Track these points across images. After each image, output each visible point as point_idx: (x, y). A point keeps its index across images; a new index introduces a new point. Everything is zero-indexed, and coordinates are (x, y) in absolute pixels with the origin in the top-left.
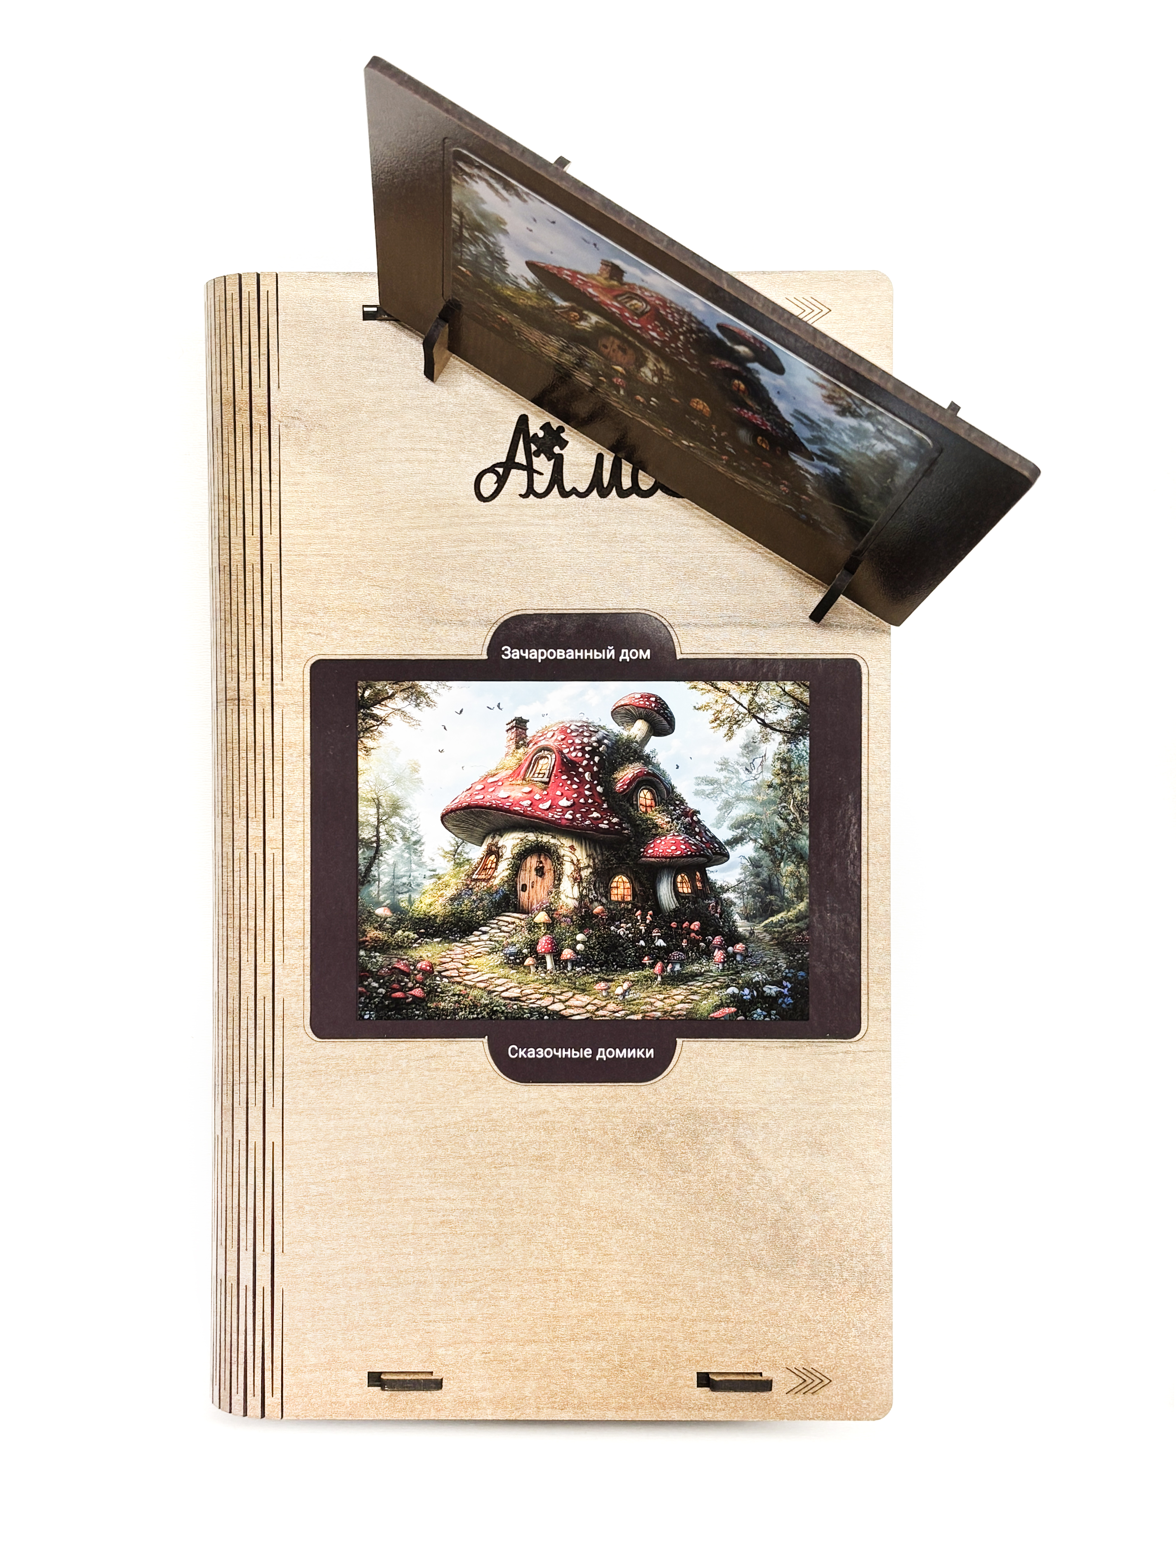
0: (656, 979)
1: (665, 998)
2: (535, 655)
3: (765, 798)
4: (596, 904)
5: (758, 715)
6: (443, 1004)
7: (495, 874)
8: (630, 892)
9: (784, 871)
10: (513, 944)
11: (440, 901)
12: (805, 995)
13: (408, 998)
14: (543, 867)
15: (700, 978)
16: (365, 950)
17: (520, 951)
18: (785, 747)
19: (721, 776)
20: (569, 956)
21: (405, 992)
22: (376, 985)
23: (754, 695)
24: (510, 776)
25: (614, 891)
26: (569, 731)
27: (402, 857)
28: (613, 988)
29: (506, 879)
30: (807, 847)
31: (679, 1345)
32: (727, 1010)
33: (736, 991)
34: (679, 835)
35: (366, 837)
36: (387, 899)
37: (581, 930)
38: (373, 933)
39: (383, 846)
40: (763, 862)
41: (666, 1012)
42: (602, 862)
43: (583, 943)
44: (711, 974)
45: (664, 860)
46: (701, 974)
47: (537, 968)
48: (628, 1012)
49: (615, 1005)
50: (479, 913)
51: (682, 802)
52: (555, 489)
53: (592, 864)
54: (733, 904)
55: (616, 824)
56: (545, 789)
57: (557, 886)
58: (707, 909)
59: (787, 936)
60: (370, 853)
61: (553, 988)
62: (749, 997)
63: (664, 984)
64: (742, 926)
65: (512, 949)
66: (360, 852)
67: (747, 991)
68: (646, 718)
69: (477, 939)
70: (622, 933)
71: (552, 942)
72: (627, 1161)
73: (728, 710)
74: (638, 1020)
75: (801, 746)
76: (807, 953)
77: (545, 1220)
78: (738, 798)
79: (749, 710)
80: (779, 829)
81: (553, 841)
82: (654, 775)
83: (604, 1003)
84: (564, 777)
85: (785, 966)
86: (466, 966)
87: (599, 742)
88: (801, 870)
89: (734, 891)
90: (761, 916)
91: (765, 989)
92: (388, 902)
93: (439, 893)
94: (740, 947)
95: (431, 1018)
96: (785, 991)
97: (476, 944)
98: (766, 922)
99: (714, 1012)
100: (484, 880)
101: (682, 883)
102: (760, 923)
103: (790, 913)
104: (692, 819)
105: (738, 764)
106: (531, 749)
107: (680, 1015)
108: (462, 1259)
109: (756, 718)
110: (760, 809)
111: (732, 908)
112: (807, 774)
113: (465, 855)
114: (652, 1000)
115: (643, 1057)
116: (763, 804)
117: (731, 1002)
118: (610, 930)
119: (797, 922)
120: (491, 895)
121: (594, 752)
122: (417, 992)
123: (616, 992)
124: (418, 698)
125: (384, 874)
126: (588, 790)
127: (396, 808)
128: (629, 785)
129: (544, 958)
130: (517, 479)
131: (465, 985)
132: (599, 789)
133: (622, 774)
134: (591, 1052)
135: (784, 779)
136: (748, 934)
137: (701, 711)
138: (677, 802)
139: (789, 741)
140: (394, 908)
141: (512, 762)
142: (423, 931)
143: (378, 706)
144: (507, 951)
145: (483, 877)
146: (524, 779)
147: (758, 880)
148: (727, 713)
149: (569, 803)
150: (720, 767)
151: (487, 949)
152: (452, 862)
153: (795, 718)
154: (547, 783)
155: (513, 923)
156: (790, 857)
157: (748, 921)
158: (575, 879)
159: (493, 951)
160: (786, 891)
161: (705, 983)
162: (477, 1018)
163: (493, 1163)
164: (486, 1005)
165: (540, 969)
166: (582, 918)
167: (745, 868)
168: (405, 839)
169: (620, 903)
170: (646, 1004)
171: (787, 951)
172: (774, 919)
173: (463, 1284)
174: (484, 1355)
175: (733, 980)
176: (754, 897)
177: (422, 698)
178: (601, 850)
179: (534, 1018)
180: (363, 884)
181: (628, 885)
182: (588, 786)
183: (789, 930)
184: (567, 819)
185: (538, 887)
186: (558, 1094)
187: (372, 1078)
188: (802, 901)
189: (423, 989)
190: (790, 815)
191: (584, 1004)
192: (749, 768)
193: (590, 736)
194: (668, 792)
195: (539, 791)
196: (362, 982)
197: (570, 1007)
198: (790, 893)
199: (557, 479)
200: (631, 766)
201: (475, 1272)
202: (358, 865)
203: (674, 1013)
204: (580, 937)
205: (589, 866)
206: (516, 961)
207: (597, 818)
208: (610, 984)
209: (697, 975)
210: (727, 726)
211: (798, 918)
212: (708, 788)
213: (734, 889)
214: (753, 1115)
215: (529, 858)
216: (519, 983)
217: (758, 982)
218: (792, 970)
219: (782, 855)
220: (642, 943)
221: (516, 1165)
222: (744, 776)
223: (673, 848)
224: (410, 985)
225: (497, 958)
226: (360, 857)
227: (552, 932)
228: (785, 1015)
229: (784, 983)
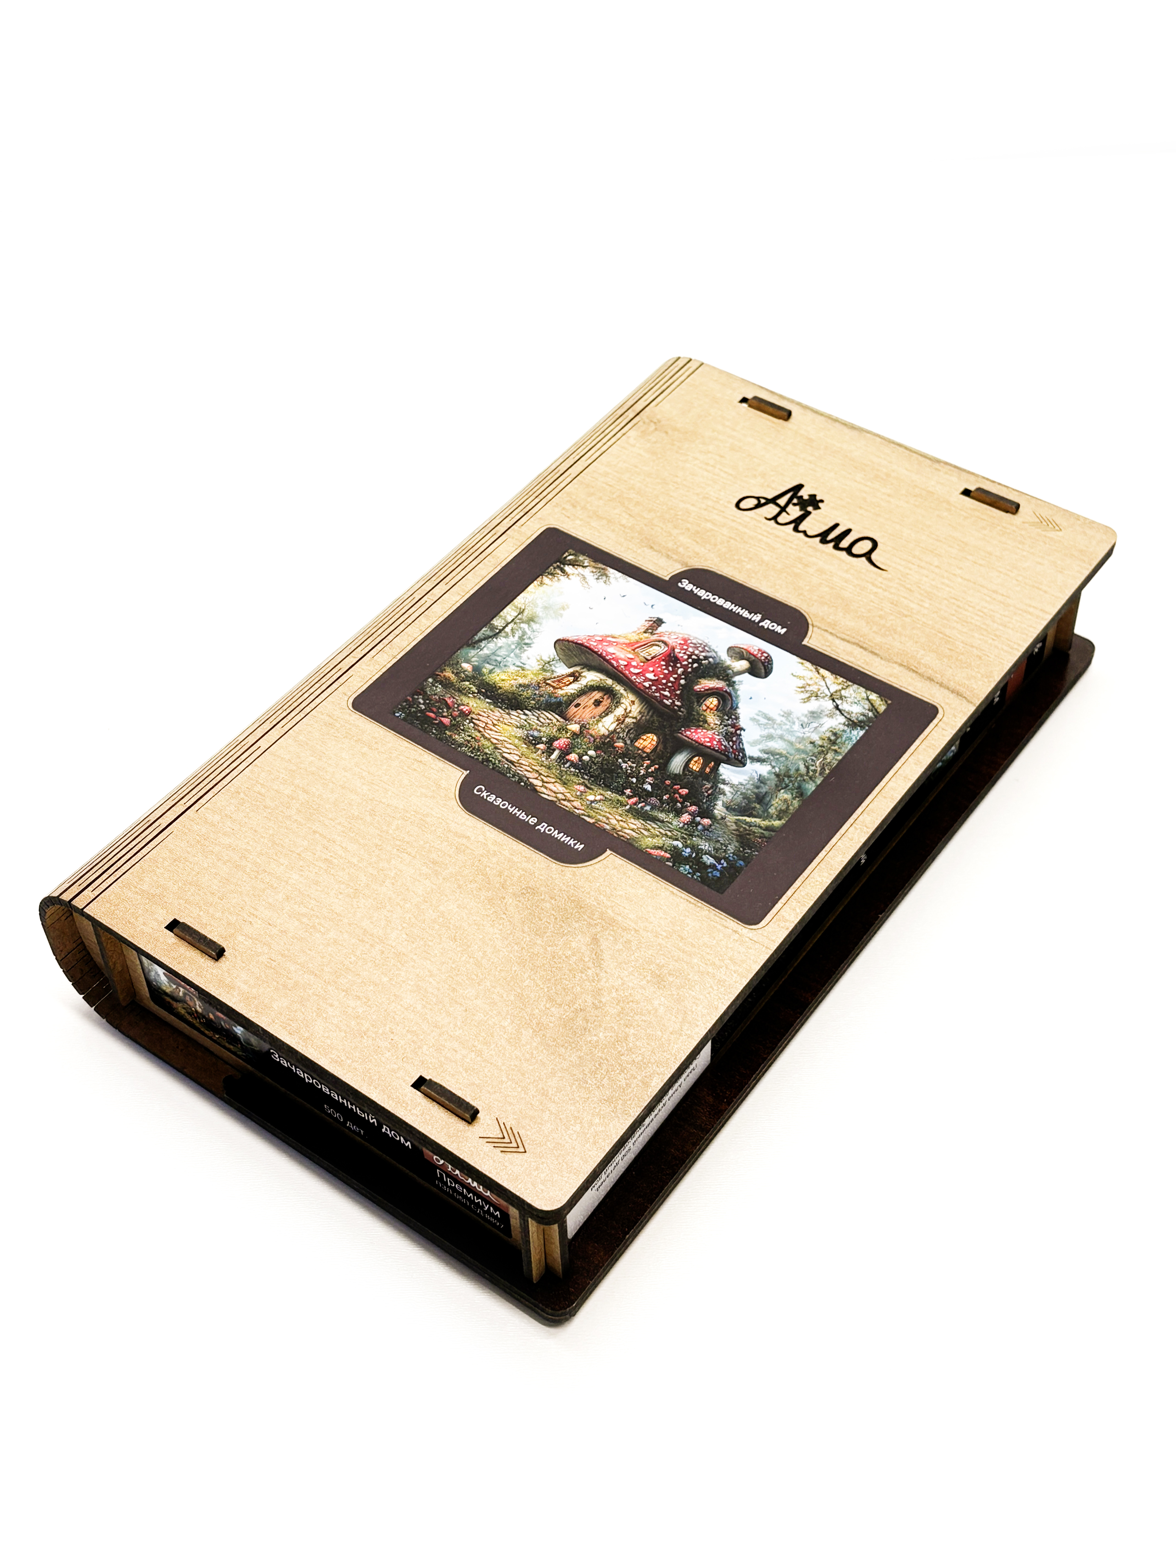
0: (625, 806)
1: (622, 821)
2: (702, 594)
3: (803, 747)
4: (621, 741)
5: (836, 700)
6: (457, 736)
7: (565, 688)
8: (652, 747)
9: (781, 795)
10: (540, 731)
11: (512, 682)
12: (733, 877)
13: (436, 720)
14: (601, 702)
15: (659, 823)
16: (434, 680)
17: (541, 738)
18: (842, 727)
19: (779, 719)
20: (573, 759)
21: (437, 716)
22: (422, 701)
23: (843, 688)
24: (626, 644)
25: (641, 741)
26: (689, 642)
27: (510, 646)
28: (588, 794)
29: (569, 694)
30: (811, 792)
31: (425, 1047)
32: (663, 853)
33: (680, 845)
34: (718, 735)
35: (496, 624)
36: (476, 661)
37: (596, 749)
38: (449, 674)
39: (503, 634)
40: (768, 782)
41: (614, 829)
42: (647, 721)
43: (591, 757)
44: (670, 825)
45: (694, 742)
46: (663, 822)
47: (543, 753)
48: (586, 814)
49: (580, 804)
50: (533, 702)
51: (737, 718)
52: (792, 526)
53: (638, 718)
54: (724, 794)
55: (677, 706)
56: (644, 662)
57: (601, 717)
58: (701, 787)
59: (749, 835)
60: (489, 633)
61: (543, 771)
62: (687, 855)
63: (628, 812)
64: (719, 810)
65: (536, 734)
66: (484, 629)
67: (688, 850)
68: (751, 663)
69: (517, 715)
70: (624, 767)
71: (568, 745)
72: (500, 902)
73: (817, 687)
74: (589, 822)
75: (855, 732)
76: (756, 853)
77: (402, 903)
78: (781, 737)
79: (831, 695)
80: (798, 770)
81: (622, 691)
82: (730, 694)
83: (573, 799)
84: (663, 663)
85: (732, 851)
86: (494, 725)
87: (706, 658)
88: (794, 802)
89: (732, 787)
90: (740, 812)
91: (703, 856)
92: (476, 663)
93: (515, 678)
94: (706, 821)
95: (440, 739)
96: (719, 867)
97: (513, 717)
98: (741, 818)
99: (651, 848)
100: (553, 687)
101: (696, 762)
102: (735, 815)
103: (764, 822)
104: (736, 731)
105: (798, 718)
106: (655, 637)
107: (623, 836)
108: (317, 890)
109: (834, 701)
110: (793, 752)
111: (721, 796)
112: (846, 751)
113: (553, 668)
114: (610, 816)
115: (572, 846)
116: (798, 750)
117: (670, 850)
118: (617, 760)
119: (764, 830)
120: (550, 696)
121: (698, 661)
122: (446, 721)
123: (588, 798)
124: (601, 575)
125: (488, 648)
126: (674, 678)
127: (531, 620)
128: (707, 690)
129: (554, 750)
130: (772, 510)
131: (483, 735)
132: (682, 682)
133: (706, 681)
134: (535, 822)
135: (825, 745)
136: (720, 817)
137: (795, 678)
138: (733, 717)
139: (848, 726)
140: (477, 669)
141: (634, 638)
142: (483, 690)
143: (571, 567)
144: (531, 732)
145: (554, 685)
146: (634, 650)
147: (756, 791)
148: (814, 688)
149: (653, 678)
150: (782, 714)
151: (519, 725)
152: (541, 667)
153: (864, 715)
154: (648, 660)
155: (550, 720)
156: (792, 790)
157: (727, 810)
158: (618, 720)
159: (521, 727)
160: (772, 807)
161: (660, 827)
162: (473, 757)
163: (400, 846)
164: (486, 754)
165: (545, 754)
166: (604, 743)
167: (752, 778)
168: (521, 638)
169: (639, 749)
170: (604, 816)
171: (742, 843)
172: (748, 819)
173: (301, 906)
174: (269, 961)
175: (683, 838)
176: (744, 798)
177: (604, 578)
178: (653, 713)
179: (513, 779)
180: (469, 646)
181: (654, 743)
182: (675, 676)
183: (754, 832)
184: (644, 686)
185: (588, 710)
186: (488, 833)
187: (365, 749)
188: (780, 820)
189: (451, 721)
190: (813, 766)
191: (557, 791)
192: (804, 726)
193: (702, 652)
194: (732, 708)
195: (639, 661)
196: (414, 695)
197: (546, 788)
198: (774, 810)
199: (797, 522)
200: (717, 681)
201: (318, 904)
202: (476, 634)
203: (620, 833)
204: (592, 753)
205: (636, 718)
206: (532, 742)
207: (666, 696)
208: (587, 790)
209: (659, 820)
210: (807, 695)
211: (767, 829)
212: (763, 721)
213: (732, 786)
214: (625, 929)
215: (596, 692)
216: (522, 755)
217: (702, 850)
218: (735, 857)
219: (787, 786)
220: (634, 780)
221: (414, 857)
222: (797, 727)
223: (708, 740)
224: (445, 714)
225: (520, 733)
226: (482, 631)
227: (574, 739)
228: (704, 880)
229: (723, 861)
